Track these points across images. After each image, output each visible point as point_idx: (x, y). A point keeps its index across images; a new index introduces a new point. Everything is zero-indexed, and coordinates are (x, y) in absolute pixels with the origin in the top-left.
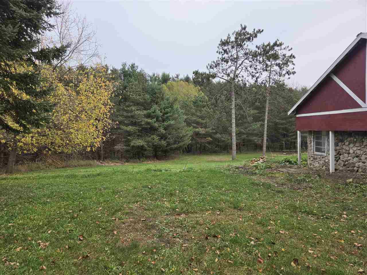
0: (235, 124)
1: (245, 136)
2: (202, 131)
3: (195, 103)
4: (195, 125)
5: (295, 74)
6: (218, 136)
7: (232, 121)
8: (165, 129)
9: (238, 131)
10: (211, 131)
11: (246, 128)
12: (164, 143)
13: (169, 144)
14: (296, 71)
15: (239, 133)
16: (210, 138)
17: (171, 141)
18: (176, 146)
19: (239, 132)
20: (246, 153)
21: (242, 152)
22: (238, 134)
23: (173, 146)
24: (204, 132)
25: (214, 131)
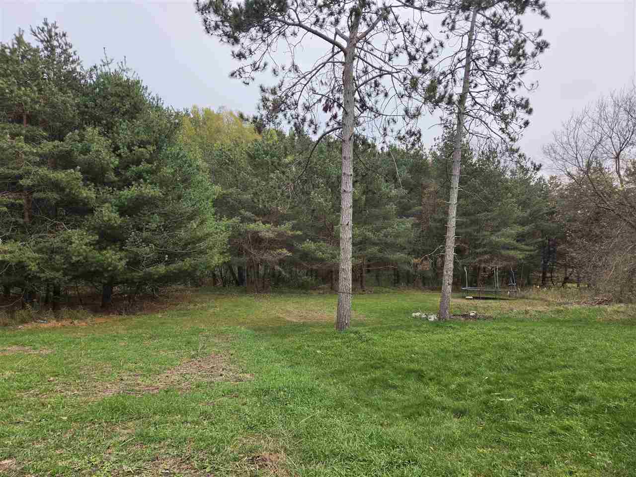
0: (350, 195)
1: (374, 250)
2: (265, 230)
3: (252, 157)
4: (248, 214)
5: (546, 50)
6: (308, 245)
7: (343, 187)
8: (123, 211)
9: (359, 235)
10: (290, 233)
11: (378, 230)
12: (113, 257)
13: (134, 262)
14: (548, 41)
15: (361, 243)
16: (285, 251)
17: (146, 251)
18: (162, 269)
19: (360, 238)
20: (375, 293)
21: (366, 288)
22: (359, 244)
23: (152, 269)
24: (270, 235)
25: (299, 233)
